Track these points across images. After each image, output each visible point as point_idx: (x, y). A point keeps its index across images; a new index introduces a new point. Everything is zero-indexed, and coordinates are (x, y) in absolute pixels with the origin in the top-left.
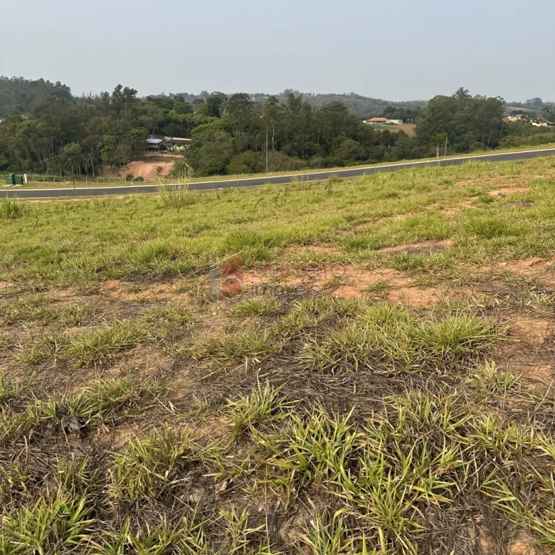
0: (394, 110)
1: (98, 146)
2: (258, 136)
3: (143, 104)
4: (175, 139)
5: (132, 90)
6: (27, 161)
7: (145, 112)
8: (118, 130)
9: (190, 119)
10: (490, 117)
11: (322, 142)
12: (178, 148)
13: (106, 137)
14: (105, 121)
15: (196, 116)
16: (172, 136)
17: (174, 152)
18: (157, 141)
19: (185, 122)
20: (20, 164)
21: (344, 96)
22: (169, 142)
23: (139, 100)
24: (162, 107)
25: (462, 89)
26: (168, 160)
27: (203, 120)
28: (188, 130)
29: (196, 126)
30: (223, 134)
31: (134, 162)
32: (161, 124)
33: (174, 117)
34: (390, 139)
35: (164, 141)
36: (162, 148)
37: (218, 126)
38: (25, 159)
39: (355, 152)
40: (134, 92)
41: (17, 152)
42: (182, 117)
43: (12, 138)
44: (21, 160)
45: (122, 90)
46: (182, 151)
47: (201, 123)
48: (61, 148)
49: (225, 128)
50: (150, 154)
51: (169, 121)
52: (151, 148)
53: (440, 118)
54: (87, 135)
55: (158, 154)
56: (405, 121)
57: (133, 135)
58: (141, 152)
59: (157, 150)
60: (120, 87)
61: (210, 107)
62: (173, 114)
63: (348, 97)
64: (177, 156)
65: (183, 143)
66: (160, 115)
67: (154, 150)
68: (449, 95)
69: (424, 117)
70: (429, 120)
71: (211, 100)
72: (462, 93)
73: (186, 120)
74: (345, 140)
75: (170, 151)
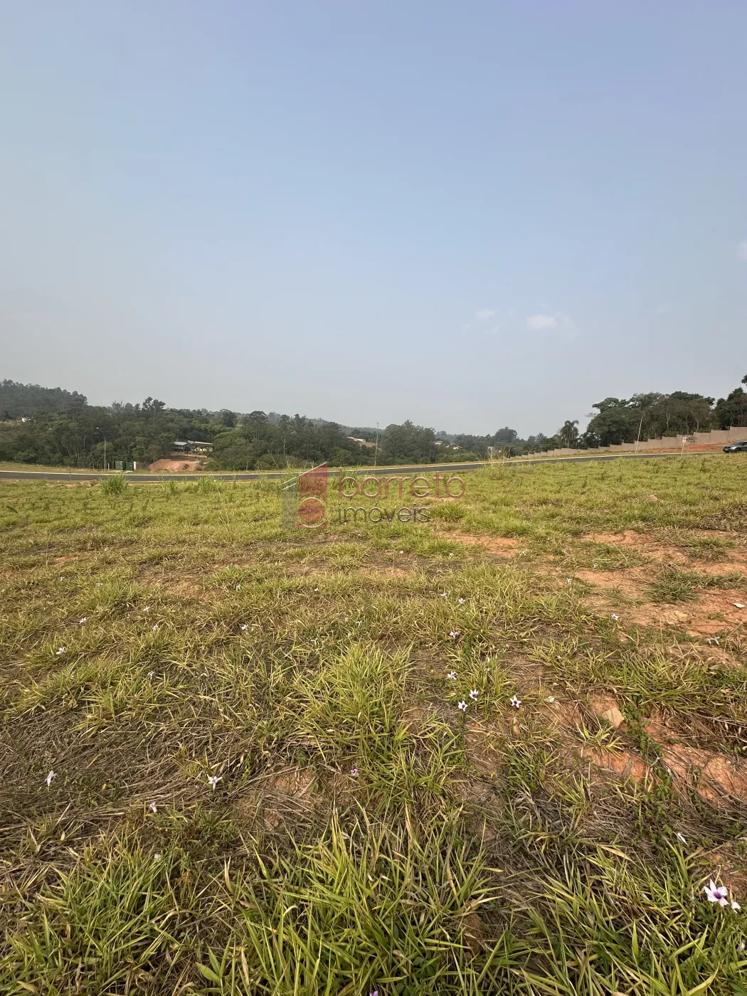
0: (359, 432)
1: (132, 445)
2: (272, 443)
3: (167, 414)
4: (196, 442)
5: (161, 402)
6: (57, 455)
7: (172, 421)
8: (149, 433)
9: (210, 428)
10: (428, 441)
11: (322, 450)
12: (201, 450)
13: (138, 439)
14: (138, 425)
15: (218, 427)
16: (194, 441)
17: (197, 452)
18: (183, 444)
19: (206, 430)
20: (49, 458)
21: (315, 420)
22: (193, 445)
23: (165, 410)
24: (186, 417)
25: (408, 421)
26: (192, 459)
27: (222, 429)
28: (208, 436)
29: (217, 433)
30: (243, 441)
31: (162, 460)
32: (185, 431)
33: (197, 426)
34: (368, 452)
35: (189, 444)
36: (187, 449)
37: (237, 434)
38: (55, 453)
39: (348, 459)
40: (163, 404)
41: (47, 447)
42: (203, 426)
43: (43, 435)
44: (51, 455)
45: (152, 402)
46: (204, 453)
47: (220, 432)
48: (93, 446)
49: (244, 436)
50: (175, 454)
51: (192, 429)
52: (177, 449)
53: (397, 439)
54: (120, 436)
55: (183, 454)
56: (367, 440)
57: (162, 438)
58: (169, 452)
59: (182, 451)
60: (150, 399)
61: (226, 420)
62: (196, 423)
63: (318, 421)
64: (200, 456)
65: (205, 446)
66: (185, 424)
67: (179, 450)
68: (401, 425)
69: (387, 438)
70: (390, 440)
71: (227, 415)
72: (408, 424)
73: (208, 428)
74: (339, 450)
75: (194, 452)
